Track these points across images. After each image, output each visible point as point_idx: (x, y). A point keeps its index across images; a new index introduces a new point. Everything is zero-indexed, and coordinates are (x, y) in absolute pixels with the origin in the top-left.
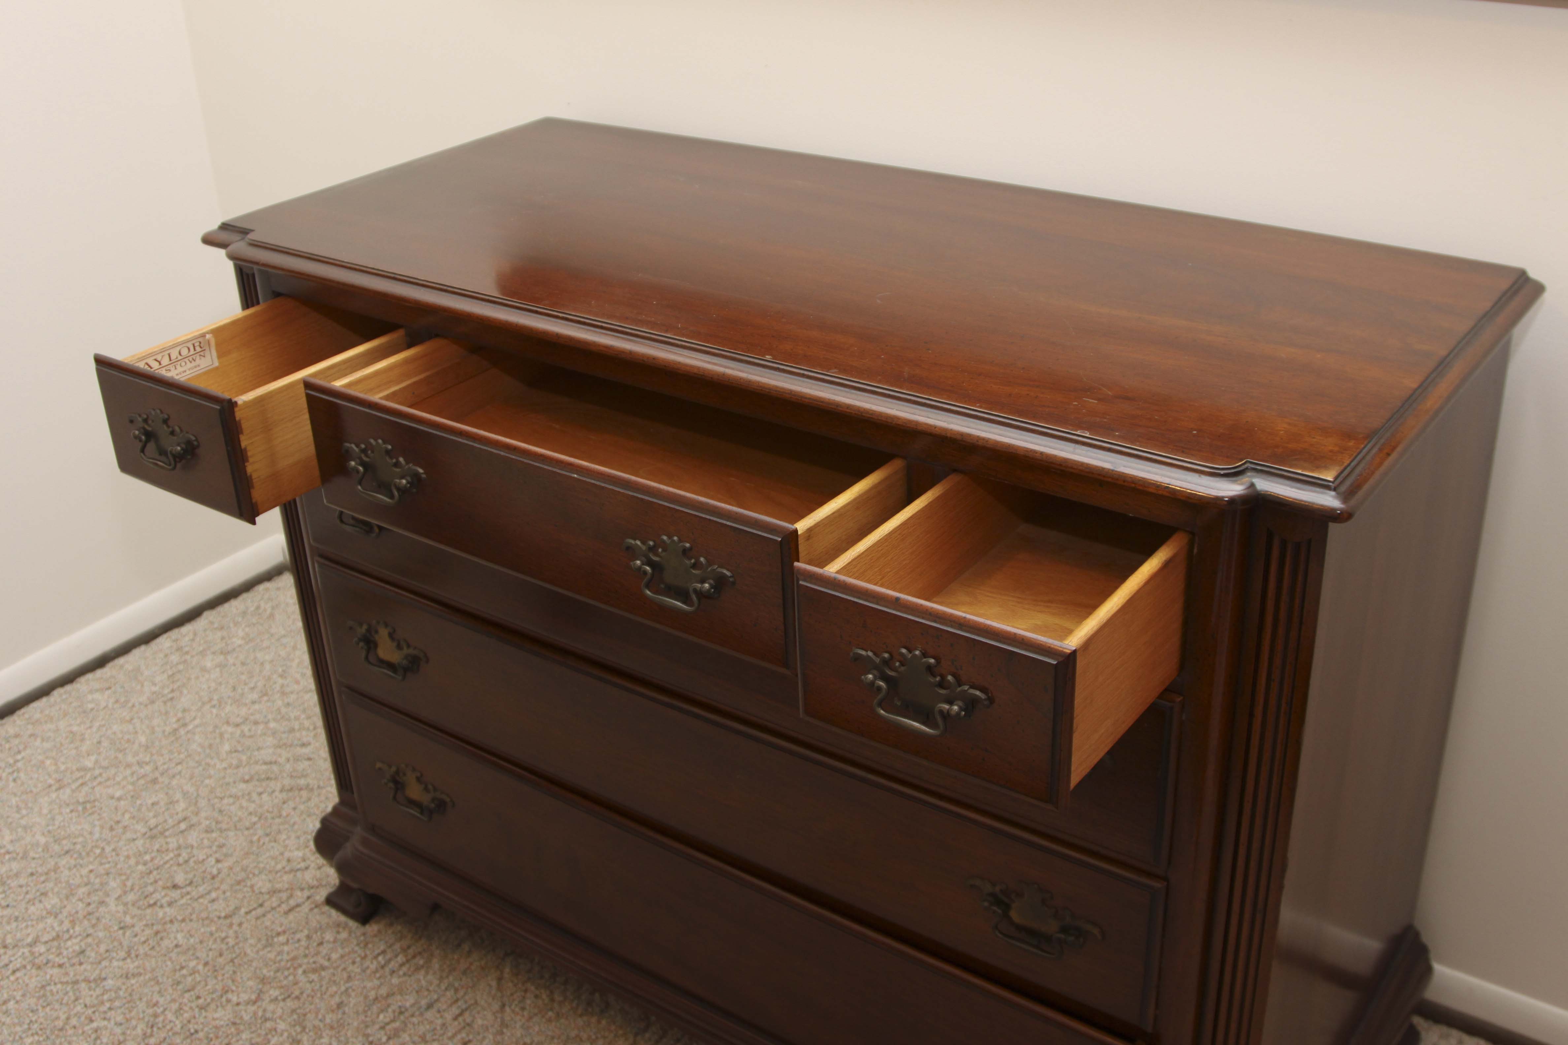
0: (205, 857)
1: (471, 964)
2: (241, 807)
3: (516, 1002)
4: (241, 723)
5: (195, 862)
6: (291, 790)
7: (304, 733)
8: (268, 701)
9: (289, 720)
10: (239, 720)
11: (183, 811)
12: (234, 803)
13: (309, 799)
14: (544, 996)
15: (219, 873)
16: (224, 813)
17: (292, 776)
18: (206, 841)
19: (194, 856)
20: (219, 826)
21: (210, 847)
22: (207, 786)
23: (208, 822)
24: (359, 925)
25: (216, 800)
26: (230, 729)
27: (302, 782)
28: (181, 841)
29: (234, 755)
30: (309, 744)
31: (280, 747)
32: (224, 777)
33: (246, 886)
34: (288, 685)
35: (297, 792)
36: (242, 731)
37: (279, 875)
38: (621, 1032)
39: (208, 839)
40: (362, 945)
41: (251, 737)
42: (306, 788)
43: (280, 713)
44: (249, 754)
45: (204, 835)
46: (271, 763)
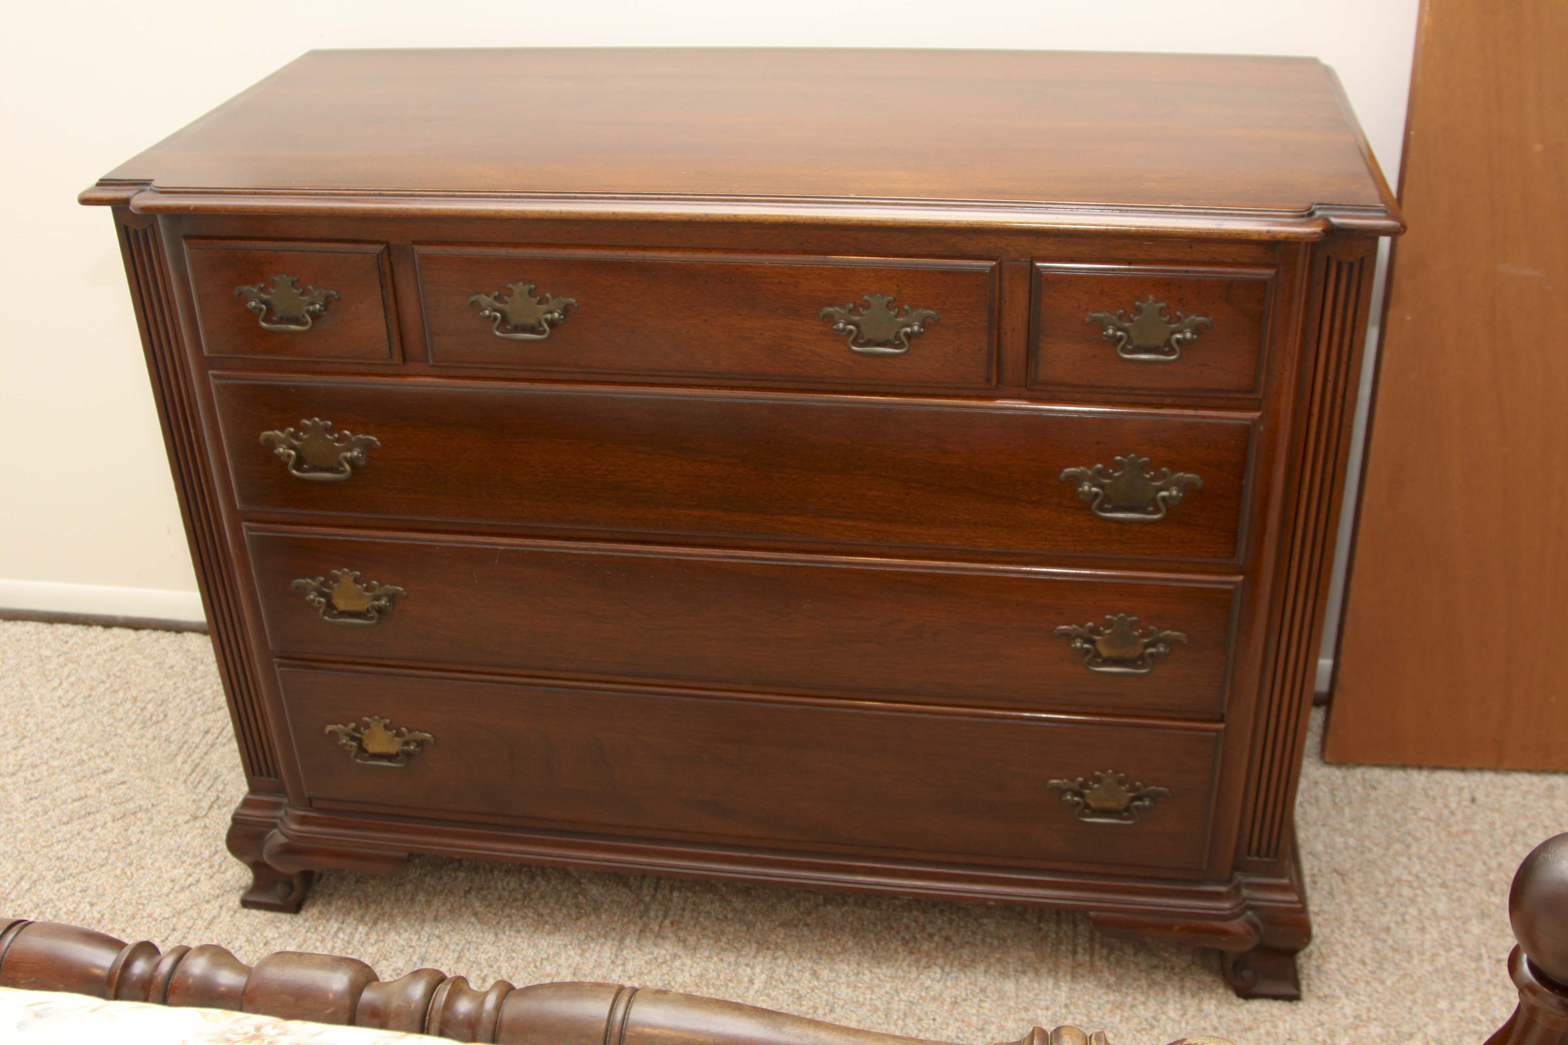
0: (75, 905)
1: (437, 911)
2: (80, 848)
3: (507, 928)
4: (18, 770)
5: (66, 913)
6: (124, 816)
7: (98, 761)
8: (31, 742)
9: (70, 753)
10: (11, 769)
11: (13, 871)
12: (68, 847)
13: (151, 820)
14: (530, 915)
15: (103, 915)
16: (65, 858)
17: (115, 804)
18: (63, 890)
19: (61, 909)
20: (68, 872)
21: (74, 894)
22: (23, 840)
23: (53, 873)
24: (293, 915)
25: (45, 850)
26: (8, 780)
27: (131, 805)
28: (35, 899)
29: (34, 802)
30: (112, 770)
31: (80, 781)
32: (38, 826)
33: (143, 917)
34: (43, 722)
35: (132, 817)
36: (25, 778)
37: (171, 896)
38: (626, 920)
39: (65, 887)
40: (313, 930)
41: (38, 781)
42: (140, 810)
43: (55, 750)
44: (51, 797)
45: (57, 886)
46: (81, 798)
